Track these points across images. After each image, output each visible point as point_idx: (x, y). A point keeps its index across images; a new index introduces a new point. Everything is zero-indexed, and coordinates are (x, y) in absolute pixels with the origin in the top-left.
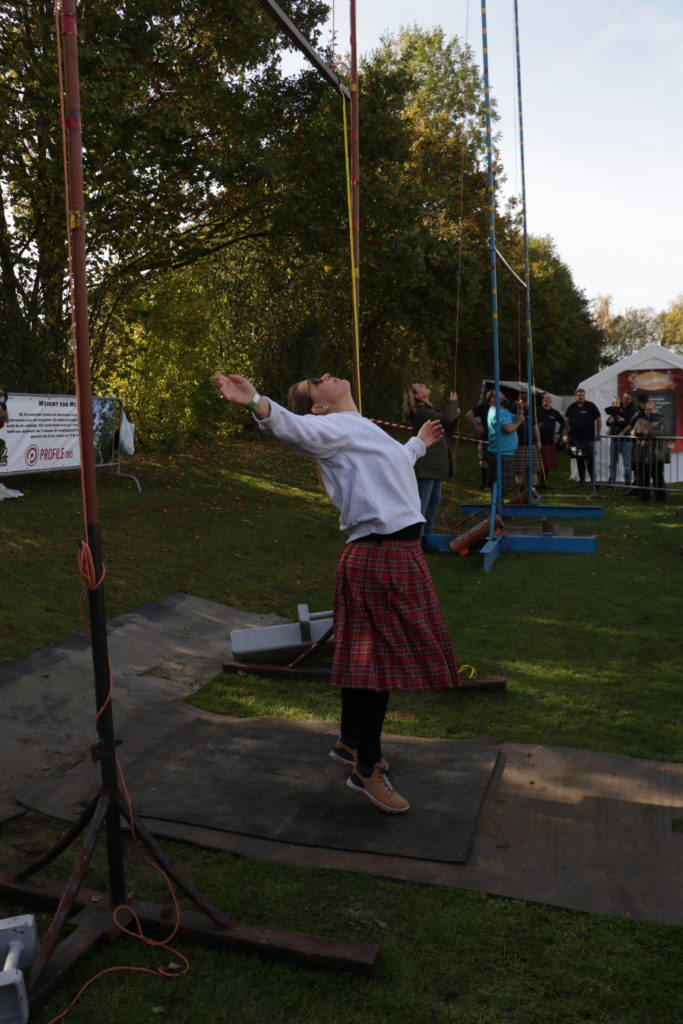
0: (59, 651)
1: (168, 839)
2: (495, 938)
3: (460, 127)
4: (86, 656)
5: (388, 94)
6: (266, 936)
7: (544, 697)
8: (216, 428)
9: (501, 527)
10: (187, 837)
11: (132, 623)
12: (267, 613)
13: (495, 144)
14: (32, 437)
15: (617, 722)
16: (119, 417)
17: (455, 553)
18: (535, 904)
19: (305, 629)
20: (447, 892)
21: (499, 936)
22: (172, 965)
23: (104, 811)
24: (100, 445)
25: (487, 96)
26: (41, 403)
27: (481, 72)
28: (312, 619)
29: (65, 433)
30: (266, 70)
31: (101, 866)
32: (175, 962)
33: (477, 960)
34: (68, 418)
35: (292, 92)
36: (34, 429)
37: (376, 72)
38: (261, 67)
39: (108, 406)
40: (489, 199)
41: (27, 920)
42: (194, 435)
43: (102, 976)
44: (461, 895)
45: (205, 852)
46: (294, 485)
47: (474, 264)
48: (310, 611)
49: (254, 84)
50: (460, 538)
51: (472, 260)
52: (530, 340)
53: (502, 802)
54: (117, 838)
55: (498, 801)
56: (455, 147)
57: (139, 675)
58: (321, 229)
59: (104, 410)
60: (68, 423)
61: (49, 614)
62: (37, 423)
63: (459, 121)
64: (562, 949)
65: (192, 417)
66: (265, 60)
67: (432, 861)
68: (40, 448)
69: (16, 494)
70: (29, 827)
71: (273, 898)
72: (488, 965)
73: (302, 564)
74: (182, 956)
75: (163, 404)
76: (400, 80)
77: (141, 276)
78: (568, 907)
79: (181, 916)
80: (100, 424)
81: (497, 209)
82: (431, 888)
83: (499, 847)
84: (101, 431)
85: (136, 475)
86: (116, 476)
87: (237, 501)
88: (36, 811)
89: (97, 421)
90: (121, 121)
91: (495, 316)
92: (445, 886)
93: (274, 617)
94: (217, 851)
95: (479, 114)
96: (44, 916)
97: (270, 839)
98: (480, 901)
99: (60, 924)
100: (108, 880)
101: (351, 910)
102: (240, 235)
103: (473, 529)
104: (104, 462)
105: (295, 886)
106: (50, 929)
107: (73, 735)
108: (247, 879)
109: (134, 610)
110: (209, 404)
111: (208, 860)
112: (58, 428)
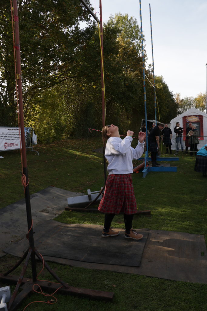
0: (15, 205)
1: (49, 262)
2: (149, 289)
3: (134, 43)
4: (24, 207)
5: (112, 34)
6: (80, 290)
7: (162, 216)
8: (61, 136)
9: (148, 164)
10: (56, 261)
11: (37, 196)
12: (78, 192)
13: (144, 48)
14: (6, 140)
15: (184, 223)
16: (32, 133)
17: (135, 172)
18: (160, 279)
19: (90, 197)
22: (52, 300)
23: (30, 254)
24: (27, 141)
25: (142, 34)
26: (8, 130)
27: (140, 27)
28: (92, 194)
29: (16, 138)
30: (75, 27)
31: (30, 270)
33: (143, 296)
34: (17, 134)
35: (83, 33)
36: (7, 137)
37: (108, 28)
38: (73, 26)
39: (29, 130)
40: (143, 65)
41: (7, 288)
42: (55, 138)
43: (31, 304)
44: (138, 276)
45: (61, 265)
47: (139, 85)
48: (91, 191)
49: (72, 31)
50: (136, 168)
51: (138, 83)
52: (156, 108)
54: (35, 261)
55: (149, 248)
56: (133, 50)
57: (40, 212)
58: (93, 75)
59: (28, 131)
60: (17, 135)
61: (12, 194)
63: (134, 41)
64: (169, 292)
65: (54, 132)
66: (74, 25)
67: (129, 266)
68: (8, 143)
69: (1, 157)
70: (7, 259)
71: (82, 279)
72: (147, 297)
73: (89, 177)
74: (55, 298)
75: (45, 129)
76: (116, 30)
77: (38, 90)
78: (170, 279)
79: (56, 285)
80: (26, 135)
81: (145, 68)
82: (129, 275)
83: (149, 261)
84: (27, 137)
85: (38, 151)
86: (32, 151)
87: (68, 158)
88: (9, 254)
89: (25, 135)
90: (33, 43)
91: (145, 101)
92: (133, 274)
93: (80, 193)
94: (65, 265)
95: (139, 39)
96: (13, 287)
97: (80, 261)
98: (144, 278)
99: (18, 289)
100: (32, 274)
101: (105, 282)
102: (68, 77)
103: (140, 165)
104: (28, 147)
105: (88, 275)
106: (14, 290)
107: (20, 231)
108: (74, 273)
109: (38, 192)
110: (59, 129)
111: (62, 268)
112: (14, 137)
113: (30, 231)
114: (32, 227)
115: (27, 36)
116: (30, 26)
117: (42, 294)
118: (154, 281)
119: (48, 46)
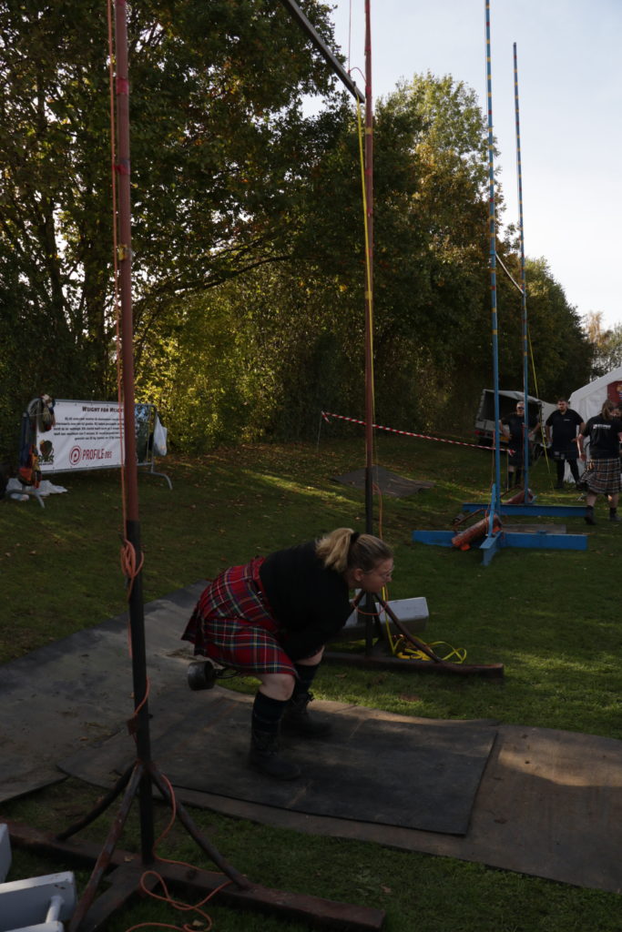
0: (97, 633)
1: (194, 807)
2: (493, 907)
3: (464, 163)
4: (124, 638)
5: (399, 133)
6: (281, 898)
7: (538, 682)
8: (240, 432)
9: (499, 525)
10: (211, 806)
11: (163, 608)
13: (495, 177)
14: (76, 439)
15: (607, 708)
16: (153, 421)
17: (457, 548)
18: (530, 876)
20: (448, 862)
21: (498, 905)
22: (196, 923)
23: (138, 779)
24: (138, 443)
25: (491, 134)
26: (84, 409)
27: (484, 113)
29: (105, 436)
30: (288, 112)
31: (134, 828)
32: (200, 920)
33: (476, 927)
34: (108, 422)
35: (311, 130)
36: (79, 432)
38: (284, 110)
39: (143, 411)
40: (491, 226)
41: (67, 876)
42: (220, 437)
44: (462, 866)
45: (227, 819)
46: (308, 485)
47: (475, 283)
49: (279, 124)
50: (461, 534)
51: (473, 281)
52: (526, 354)
53: (499, 779)
54: (150, 802)
55: (496, 779)
56: (460, 181)
57: (168, 656)
58: (337, 254)
59: (140, 415)
60: (108, 426)
61: (89, 599)
62: (81, 426)
63: (465, 156)
64: (556, 920)
65: (218, 421)
66: (286, 103)
68: (83, 449)
69: (61, 490)
70: (68, 792)
71: (289, 863)
74: (205, 915)
75: (192, 410)
76: (409, 121)
77: (174, 294)
78: (562, 880)
79: (209, 878)
80: (137, 427)
81: (498, 235)
82: (433, 858)
83: (496, 821)
84: (138, 434)
85: (168, 474)
86: (151, 475)
87: (258, 498)
88: (76, 778)
90: (163, 157)
91: (495, 332)
92: (447, 857)
94: (238, 819)
95: (480, 150)
96: (81, 875)
97: (286, 809)
98: (479, 871)
99: (97, 882)
100: (139, 841)
101: (360, 876)
102: (264, 259)
103: (473, 527)
104: (141, 461)
105: (308, 853)
106: (88, 886)
107: (109, 709)
108: (265, 845)
109: (165, 596)
110: (234, 410)
111: (230, 827)
112: (99, 431)
113: (139, 712)
114: (147, 701)
115: (148, 137)
116: (156, 109)
117: (169, 903)
118: (511, 883)
119: (206, 166)
